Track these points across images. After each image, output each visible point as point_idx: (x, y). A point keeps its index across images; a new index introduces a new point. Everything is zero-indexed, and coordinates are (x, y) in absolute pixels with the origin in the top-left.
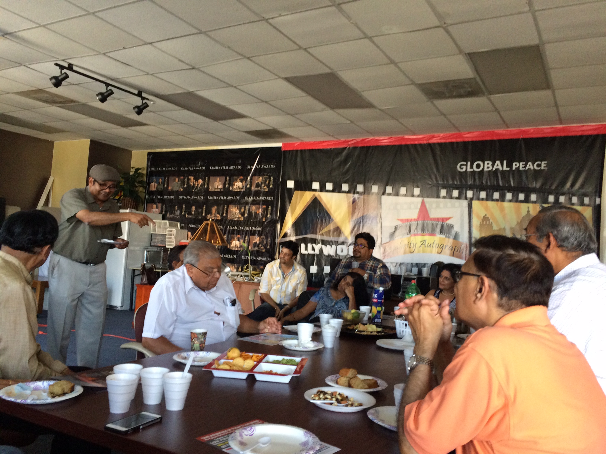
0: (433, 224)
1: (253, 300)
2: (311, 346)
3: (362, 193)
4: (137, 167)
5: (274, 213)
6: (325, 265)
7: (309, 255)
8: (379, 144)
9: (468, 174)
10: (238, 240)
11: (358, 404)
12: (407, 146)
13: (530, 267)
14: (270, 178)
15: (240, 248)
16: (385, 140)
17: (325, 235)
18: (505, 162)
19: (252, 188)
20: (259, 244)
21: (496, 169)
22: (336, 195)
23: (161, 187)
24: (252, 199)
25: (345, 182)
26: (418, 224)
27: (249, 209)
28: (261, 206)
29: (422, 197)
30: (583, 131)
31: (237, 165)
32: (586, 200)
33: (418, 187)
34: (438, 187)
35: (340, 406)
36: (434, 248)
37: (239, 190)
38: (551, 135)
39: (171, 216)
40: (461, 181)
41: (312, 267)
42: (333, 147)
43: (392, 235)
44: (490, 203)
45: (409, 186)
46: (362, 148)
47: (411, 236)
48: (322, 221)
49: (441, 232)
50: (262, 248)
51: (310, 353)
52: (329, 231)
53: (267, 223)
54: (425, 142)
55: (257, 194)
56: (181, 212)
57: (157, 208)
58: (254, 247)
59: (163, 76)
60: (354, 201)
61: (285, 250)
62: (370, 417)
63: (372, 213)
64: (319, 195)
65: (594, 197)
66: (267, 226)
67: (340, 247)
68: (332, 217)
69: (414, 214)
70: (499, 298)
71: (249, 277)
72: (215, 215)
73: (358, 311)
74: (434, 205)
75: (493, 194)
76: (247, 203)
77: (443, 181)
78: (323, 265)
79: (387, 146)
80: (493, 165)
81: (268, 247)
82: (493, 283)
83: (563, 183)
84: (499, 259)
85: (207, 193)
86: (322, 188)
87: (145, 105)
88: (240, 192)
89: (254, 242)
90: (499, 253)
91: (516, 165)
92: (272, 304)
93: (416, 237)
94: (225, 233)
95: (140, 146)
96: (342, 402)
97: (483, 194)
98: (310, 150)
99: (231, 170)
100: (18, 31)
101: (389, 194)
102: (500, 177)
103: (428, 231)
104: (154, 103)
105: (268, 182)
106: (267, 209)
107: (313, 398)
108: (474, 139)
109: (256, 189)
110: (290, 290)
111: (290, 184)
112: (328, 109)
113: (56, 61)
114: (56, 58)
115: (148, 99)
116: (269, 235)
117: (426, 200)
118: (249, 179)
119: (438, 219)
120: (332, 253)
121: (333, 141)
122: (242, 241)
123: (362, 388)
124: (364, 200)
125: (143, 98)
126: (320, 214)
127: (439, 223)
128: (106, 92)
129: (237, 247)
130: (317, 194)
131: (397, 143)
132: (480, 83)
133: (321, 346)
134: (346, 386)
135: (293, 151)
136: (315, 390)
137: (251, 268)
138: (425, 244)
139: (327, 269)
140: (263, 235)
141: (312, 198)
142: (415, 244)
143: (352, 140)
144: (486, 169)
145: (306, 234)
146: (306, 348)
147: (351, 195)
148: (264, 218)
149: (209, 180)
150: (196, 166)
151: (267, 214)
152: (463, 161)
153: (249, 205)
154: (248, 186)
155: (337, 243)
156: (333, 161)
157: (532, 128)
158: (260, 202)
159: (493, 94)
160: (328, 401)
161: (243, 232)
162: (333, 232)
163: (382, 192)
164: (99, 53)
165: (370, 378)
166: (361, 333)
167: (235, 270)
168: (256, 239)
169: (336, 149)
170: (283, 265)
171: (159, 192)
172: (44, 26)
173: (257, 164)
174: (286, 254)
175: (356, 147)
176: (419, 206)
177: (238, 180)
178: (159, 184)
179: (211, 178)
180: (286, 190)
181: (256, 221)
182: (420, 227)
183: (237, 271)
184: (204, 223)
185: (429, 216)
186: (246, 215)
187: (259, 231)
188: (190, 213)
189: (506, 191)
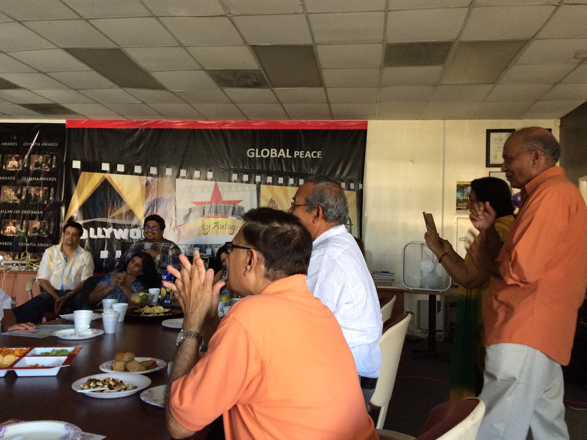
0: (225, 207)
1: (31, 291)
2: (89, 333)
3: (156, 175)
5: (58, 194)
6: (117, 250)
7: (99, 239)
8: (173, 127)
9: (257, 160)
10: (14, 226)
11: (132, 387)
12: (200, 130)
13: (292, 239)
14: (52, 157)
15: (16, 234)
16: (178, 124)
17: (116, 218)
18: (288, 150)
19: (31, 168)
20: (40, 228)
21: (280, 156)
22: (128, 177)
24: (30, 179)
25: (138, 165)
26: (211, 206)
27: (27, 191)
28: (41, 188)
29: (215, 181)
30: (351, 126)
31: (12, 141)
32: (352, 186)
33: (211, 171)
34: (230, 172)
35: (113, 392)
36: (227, 229)
37: (14, 170)
38: (324, 128)
40: (250, 167)
41: (102, 252)
42: (124, 127)
43: (187, 217)
44: (276, 188)
45: (202, 170)
46: (156, 130)
47: (205, 218)
48: (113, 204)
49: (233, 214)
50: (44, 233)
51: (87, 341)
52: (121, 214)
53: (49, 206)
54: (217, 128)
55: (37, 174)
58: (34, 232)
60: (147, 184)
62: (142, 398)
63: (166, 195)
64: (109, 176)
65: (357, 183)
66: (49, 210)
67: (132, 231)
68: (124, 199)
69: (207, 197)
70: (266, 269)
71: (27, 266)
73: (147, 294)
74: (226, 189)
75: (278, 179)
76: (24, 184)
77: (235, 166)
78: (115, 249)
79: (181, 130)
80: (278, 153)
81: (51, 232)
82: (261, 256)
83: (334, 171)
84: (266, 232)
86: (113, 170)
88: (16, 171)
89: (34, 227)
90: (266, 227)
91: (297, 153)
92: (51, 292)
93: (210, 219)
96: (114, 388)
97: (270, 179)
98: (98, 129)
99: (4, 146)
101: (183, 178)
102: (284, 164)
103: (221, 213)
105: (49, 162)
106: (49, 191)
107: (83, 388)
108: (261, 128)
109: (36, 169)
110: (74, 274)
111: (77, 164)
112: (117, 86)
117: (219, 183)
118: (26, 157)
119: (230, 202)
120: (125, 237)
121: (125, 121)
122: (18, 226)
123: (138, 371)
124: (158, 183)
126: (110, 196)
127: (231, 205)
129: (13, 233)
130: (107, 175)
131: (191, 128)
132: (265, 75)
133: (101, 332)
134: (122, 371)
135: (78, 129)
136: (86, 379)
137: (29, 256)
138: (218, 226)
139: (118, 254)
140: (45, 218)
141: (101, 180)
142: (208, 226)
143: (145, 121)
144: (272, 156)
145: (95, 217)
146: (83, 336)
147: (144, 178)
148: (46, 201)
151: (49, 196)
152: (252, 148)
153: (27, 186)
154: (25, 165)
155: (129, 227)
156: (124, 142)
157: (309, 121)
158: (40, 183)
159: (276, 87)
160: (99, 389)
161: (20, 216)
162: (126, 215)
163: (176, 175)
165: (149, 359)
166: (148, 315)
167: (11, 259)
168: (37, 224)
169: (128, 129)
173: (36, 142)
175: (149, 129)
176: (212, 189)
177: (13, 158)
180: (71, 171)
181: (36, 205)
182: (213, 209)
183: (13, 259)
185: (221, 199)
186: (23, 197)
189: (289, 177)
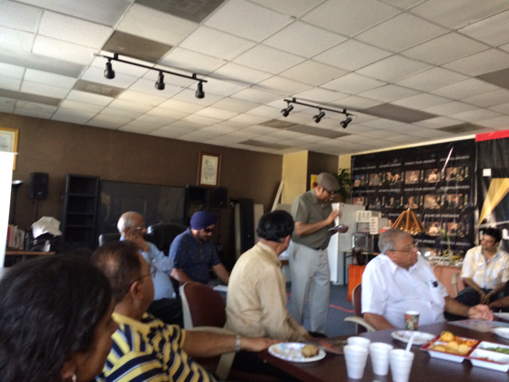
1: (456, 284)
4: (343, 168)
5: (471, 200)
10: (436, 227)
15: (438, 234)
20: (458, 230)
23: (363, 183)
24: (447, 188)
27: (445, 198)
28: (456, 195)
31: (431, 159)
37: (434, 182)
39: (373, 207)
50: (461, 233)
53: (465, 210)
55: (452, 183)
56: (381, 203)
57: (361, 200)
58: (453, 232)
59: (363, 95)
61: (487, 237)
66: (464, 213)
71: (450, 261)
72: (412, 205)
76: (442, 193)
81: (467, 233)
85: (403, 185)
87: (349, 120)
89: (452, 228)
92: (476, 288)
94: (422, 220)
95: (345, 151)
99: (425, 164)
100: (261, 82)
104: (356, 116)
106: (463, 197)
109: (451, 179)
110: (495, 275)
111: (487, 172)
113: (285, 97)
114: (284, 95)
115: (351, 115)
116: (467, 221)
118: (443, 170)
122: (440, 228)
125: (347, 115)
128: (320, 115)
129: (435, 233)
135: (487, 141)
137: (451, 253)
140: (461, 221)
145: (508, 219)
148: (461, 206)
149: (404, 175)
150: (392, 163)
151: (464, 202)
154: (443, 177)
161: (440, 219)
164: (315, 87)
167: (435, 254)
168: (454, 226)
170: (486, 252)
171: (361, 188)
172: (277, 75)
173: (451, 156)
174: (487, 241)
177: (433, 172)
178: (361, 180)
179: (407, 173)
180: (482, 179)
181: (453, 209)
183: (437, 255)
184: (403, 213)
186: (442, 204)
187: (456, 218)
188: (389, 204)
